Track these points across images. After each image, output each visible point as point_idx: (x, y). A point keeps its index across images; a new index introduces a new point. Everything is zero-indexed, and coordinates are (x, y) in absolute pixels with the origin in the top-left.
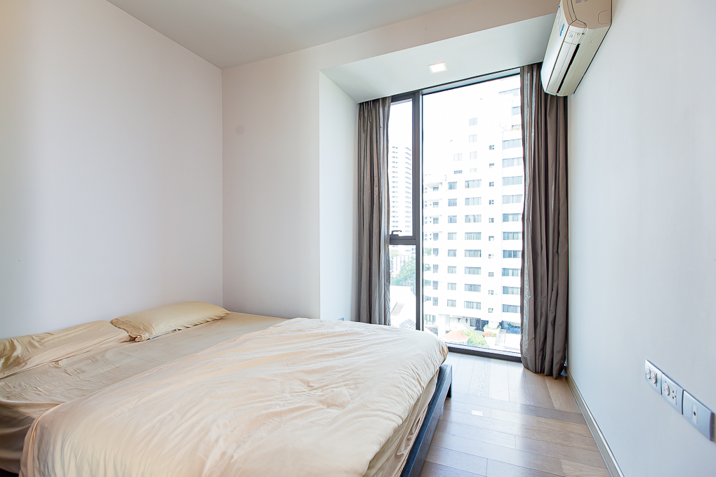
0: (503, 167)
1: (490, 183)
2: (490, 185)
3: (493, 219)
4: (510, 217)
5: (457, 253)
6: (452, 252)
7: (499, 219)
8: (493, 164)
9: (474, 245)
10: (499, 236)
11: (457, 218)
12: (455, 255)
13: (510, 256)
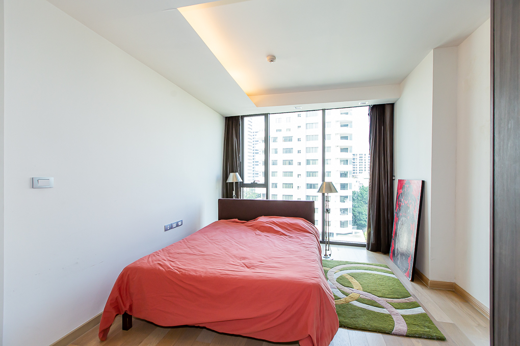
0: (307, 128)
1: (298, 139)
2: (298, 141)
3: (300, 163)
4: (311, 162)
5: (278, 185)
6: (275, 185)
7: (304, 163)
8: (300, 127)
9: (288, 180)
10: (304, 174)
11: (278, 162)
12: (276, 187)
13: (311, 188)
